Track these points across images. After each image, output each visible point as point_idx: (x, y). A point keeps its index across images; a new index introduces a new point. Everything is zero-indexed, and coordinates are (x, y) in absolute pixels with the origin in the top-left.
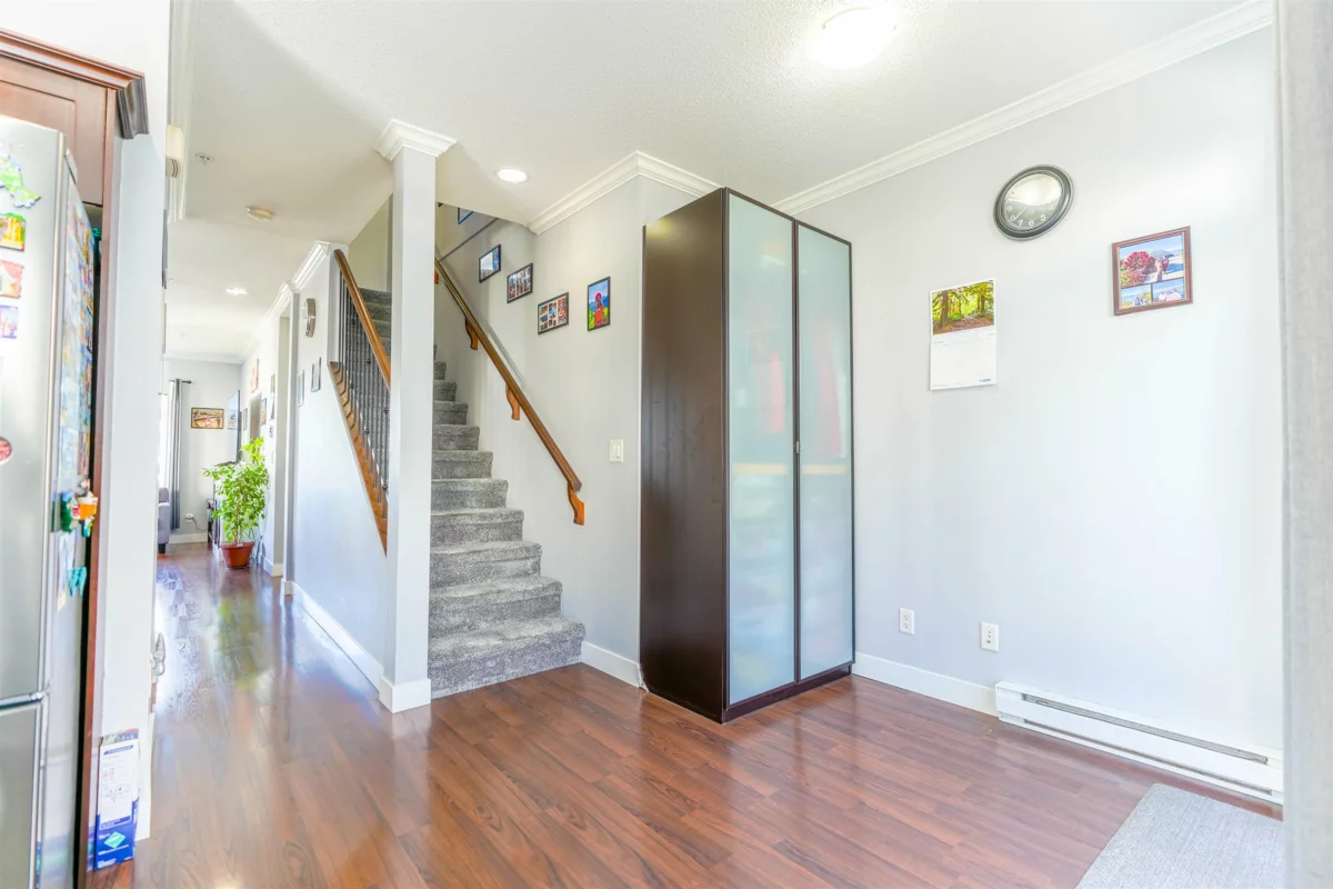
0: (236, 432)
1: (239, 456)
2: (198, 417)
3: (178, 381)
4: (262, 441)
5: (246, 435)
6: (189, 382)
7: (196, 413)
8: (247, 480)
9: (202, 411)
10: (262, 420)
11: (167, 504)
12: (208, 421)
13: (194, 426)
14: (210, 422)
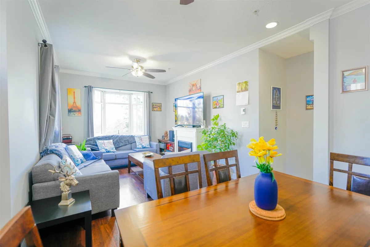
3: (149, 92)
6: (153, 92)
7: (153, 105)
9: (155, 104)
10: (213, 106)
12: (157, 108)
13: (153, 110)
14: (158, 109)
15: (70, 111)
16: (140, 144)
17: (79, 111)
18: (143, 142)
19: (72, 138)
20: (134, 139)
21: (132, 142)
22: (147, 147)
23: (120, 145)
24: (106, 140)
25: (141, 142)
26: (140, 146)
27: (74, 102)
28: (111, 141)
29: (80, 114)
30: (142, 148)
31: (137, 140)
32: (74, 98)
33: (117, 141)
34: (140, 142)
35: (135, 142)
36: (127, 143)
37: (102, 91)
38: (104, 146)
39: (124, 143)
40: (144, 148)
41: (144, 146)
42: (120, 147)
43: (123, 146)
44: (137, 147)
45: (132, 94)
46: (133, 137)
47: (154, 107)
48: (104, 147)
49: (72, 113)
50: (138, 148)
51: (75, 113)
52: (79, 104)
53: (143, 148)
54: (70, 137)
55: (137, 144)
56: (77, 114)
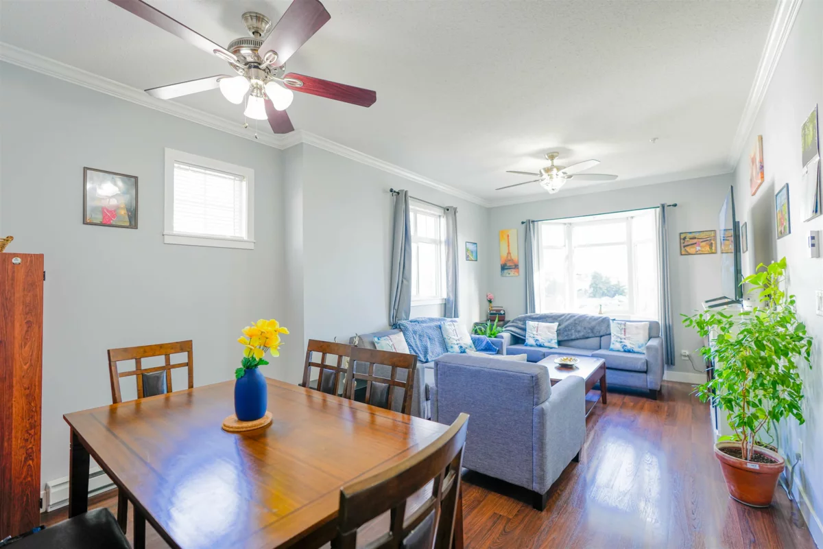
0: (732, 256)
1: (740, 292)
2: (688, 243)
3: (663, 206)
4: (784, 265)
5: (747, 259)
6: (675, 205)
7: (685, 238)
8: (761, 346)
9: (691, 236)
10: (777, 228)
11: (654, 343)
12: (699, 245)
13: (683, 253)
14: (701, 247)
15: (503, 268)
16: (619, 340)
17: (516, 267)
18: (627, 336)
19: (504, 314)
20: (609, 326)
21: (601, 334)
22: (636, 349)
23: (573, 337)
24: (547, 322)
25: (623, 336)
26: (618, 346)
27: (509, 253)
28: (555, 325)
29: (518, 272)
30: (622, 350)
31: (614, 329)
32: (509, 246)
33: (566, 327)
34: (619, 335)
35: (610, 334)
36: (591, 335)
37: (565, 224)
38: (535, 333)
39: (582, 334)
40: (629, 351)
41: (629, 346)
42: (572, 340)
43: (581, 339)
44: (612, 346)
45: (632, 217)
46: (605, 322)
47: (686, 244)
48: (535, 336)
49: (506, 271)
50: (612, 350)
51: (509, 271)
52: (514, 256)
53: (625, 351)
54: (502, 312)
55: (613, 339)
56: (512, 272)
